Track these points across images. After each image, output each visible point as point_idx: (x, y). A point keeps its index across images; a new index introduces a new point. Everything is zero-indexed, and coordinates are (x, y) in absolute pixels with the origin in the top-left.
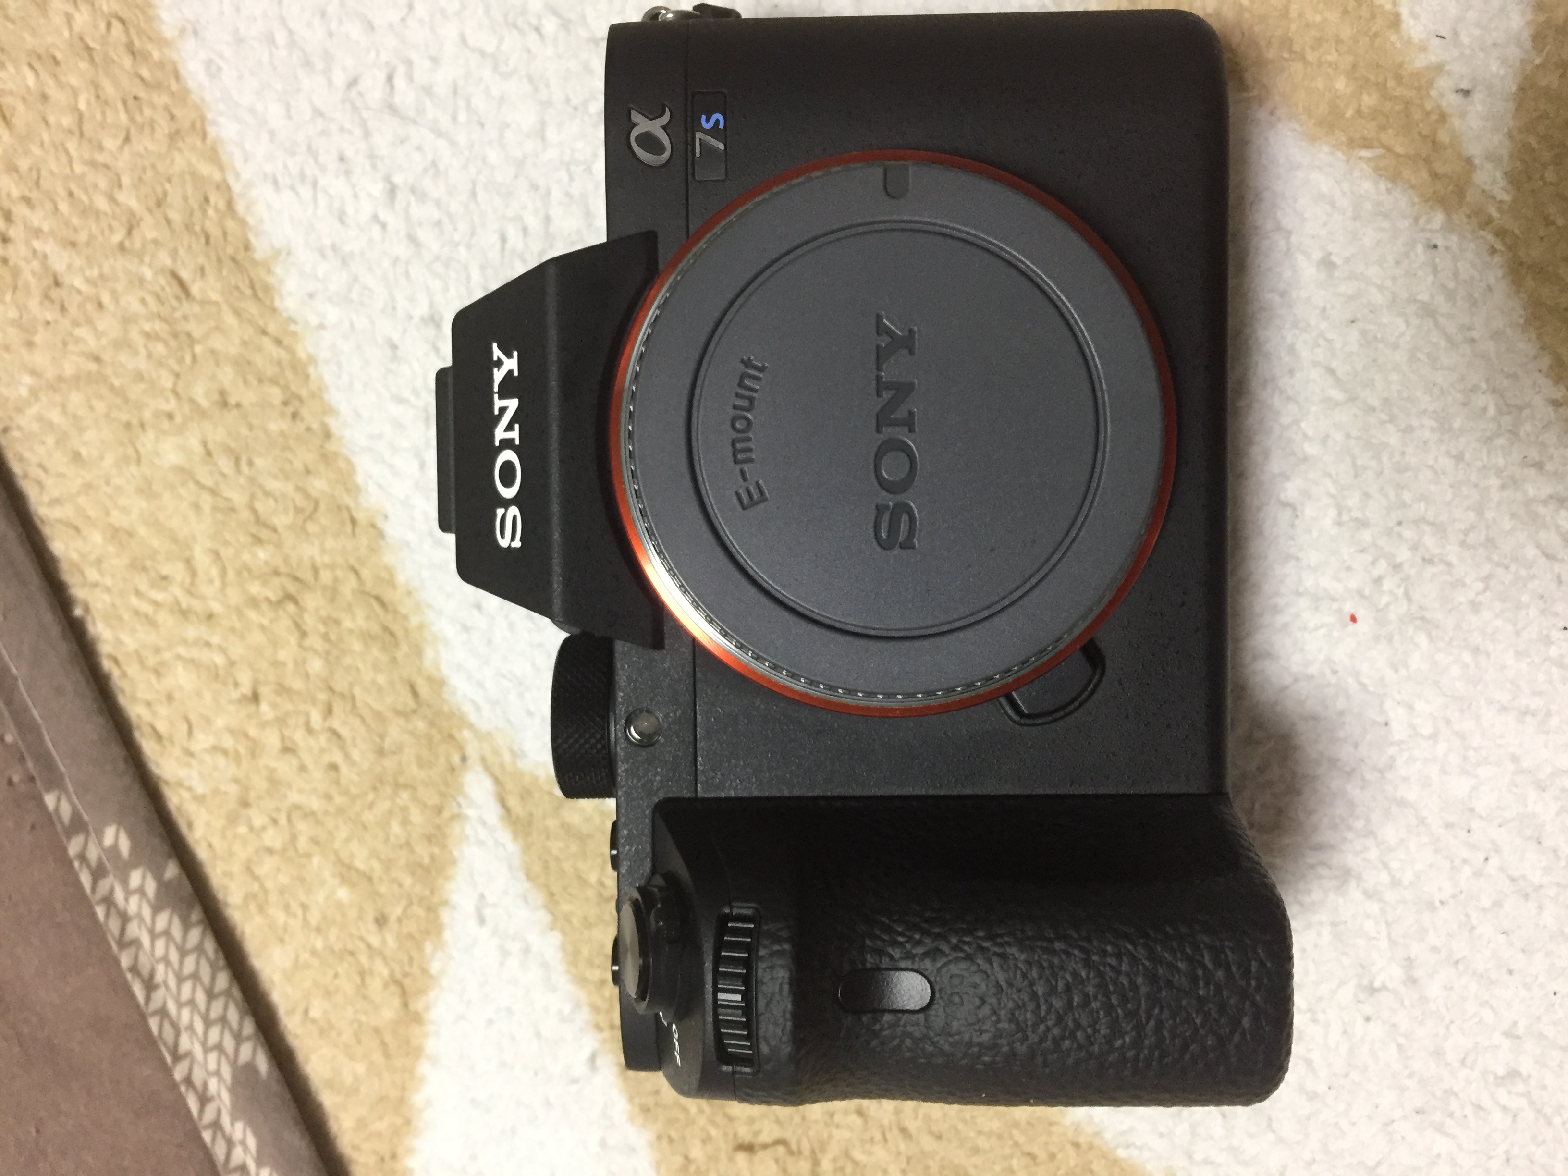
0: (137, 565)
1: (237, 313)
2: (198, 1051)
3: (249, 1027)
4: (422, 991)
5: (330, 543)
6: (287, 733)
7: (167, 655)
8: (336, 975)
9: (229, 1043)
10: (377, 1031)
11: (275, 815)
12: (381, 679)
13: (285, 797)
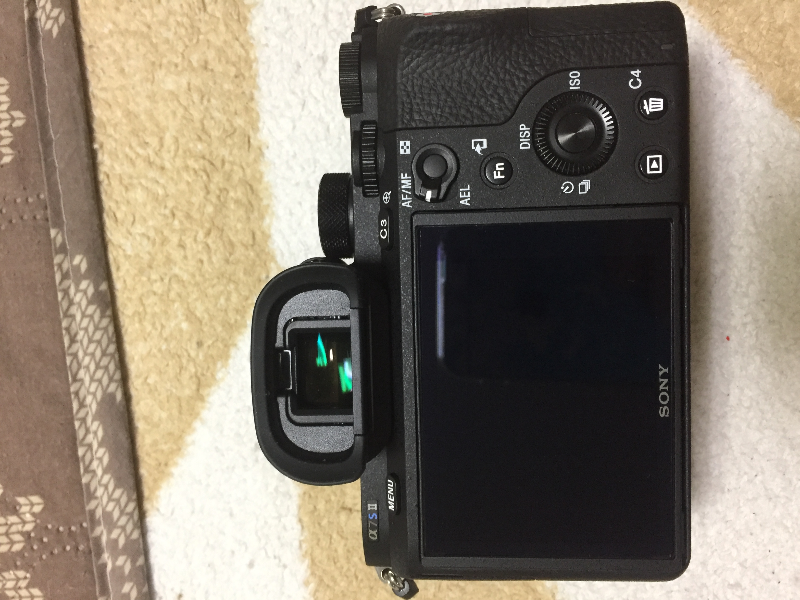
0: (135, 133)
1: (227, 25)
2: (87, 380)
3: (118, 376)
4: (209, 386)
5: (235, 151)
6: (183, 238)
7: (135, 181)
8: (167, 365)
9: (105, 381)
10: (179, 399)
11: (163, 276)
12: (239, 226)
13: (172, 269)
